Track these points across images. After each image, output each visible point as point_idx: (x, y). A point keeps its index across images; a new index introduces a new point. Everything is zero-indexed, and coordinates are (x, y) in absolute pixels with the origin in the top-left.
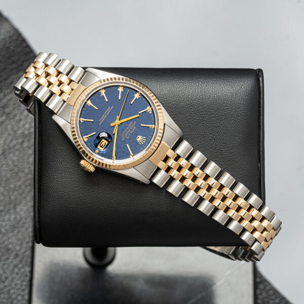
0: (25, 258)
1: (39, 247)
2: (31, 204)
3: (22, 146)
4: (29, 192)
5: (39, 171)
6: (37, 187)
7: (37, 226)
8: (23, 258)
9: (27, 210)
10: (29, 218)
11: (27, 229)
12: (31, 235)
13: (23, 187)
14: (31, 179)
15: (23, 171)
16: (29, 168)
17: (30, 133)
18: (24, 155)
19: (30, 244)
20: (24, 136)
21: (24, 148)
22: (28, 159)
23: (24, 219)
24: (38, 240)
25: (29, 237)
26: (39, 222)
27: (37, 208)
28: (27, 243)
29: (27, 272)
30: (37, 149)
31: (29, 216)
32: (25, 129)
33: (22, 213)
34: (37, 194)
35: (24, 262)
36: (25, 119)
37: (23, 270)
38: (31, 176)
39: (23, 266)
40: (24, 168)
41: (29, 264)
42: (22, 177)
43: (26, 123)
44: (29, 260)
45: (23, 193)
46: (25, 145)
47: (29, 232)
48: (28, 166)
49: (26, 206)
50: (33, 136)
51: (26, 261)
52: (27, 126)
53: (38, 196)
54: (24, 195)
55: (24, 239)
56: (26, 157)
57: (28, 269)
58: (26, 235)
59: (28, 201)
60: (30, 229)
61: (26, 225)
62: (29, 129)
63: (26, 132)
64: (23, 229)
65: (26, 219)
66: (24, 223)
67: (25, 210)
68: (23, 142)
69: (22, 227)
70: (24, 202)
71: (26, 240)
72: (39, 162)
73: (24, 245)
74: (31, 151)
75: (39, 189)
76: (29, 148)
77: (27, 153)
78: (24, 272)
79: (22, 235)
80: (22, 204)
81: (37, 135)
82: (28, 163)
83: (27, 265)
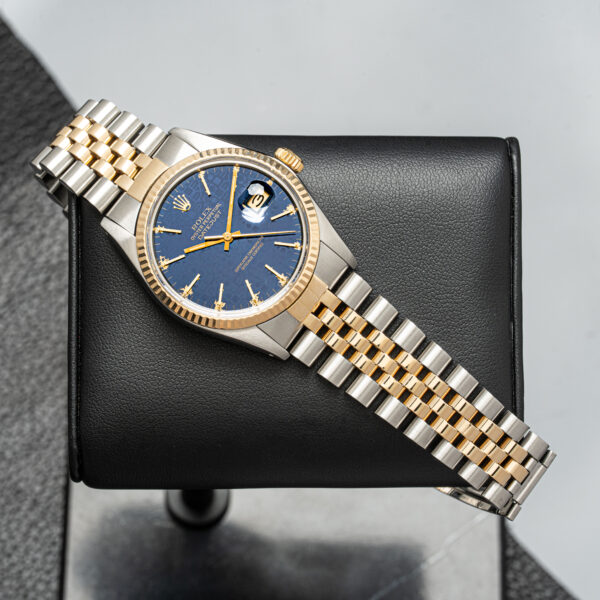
0: (52, 509)
1: (79, 489)
2: (63, 401)
3: (45, 289)
4: (60, 378)
5: (78, 339)
6: (74, 371)
7: (75, 447)
8: (48, 508)
9: (56, 414)
10: (59, 429)
11: (55, 451)
12: (63, 462)
13: (48, 368)
14: (63, 352)
15: (48, 338)
16: (60, 331)
17: (61, 263)
18: (51, 305)
19: (62, 482)
20: (50, 268)
21: (50, 292)
22: (57, 313)
23: (49, 431)
24: (77, 475)
25: (59, 467)
26: (79, 439)
27: (74, 412)
28: (56, 478)
29: (55, 535)
30: (74, 296)
31: (59, 426)
32: (52, 254)
33: (46, 420)
34: (74, 385)
35: (49, 515)
36: (53, 235)
37: (47, 532)
38: (63, 347)
39: (48, 523)
40: (51, 332)
41: (59, 520)
42: (47, 348)
43: (55, 242)
44: (60, 513)
45: (48, 379)
46: (52, 285)
47: (59, 458)
48: (58, 328)
49: (53, 406)
50: (67, 269)
51: (54, 514)
52: (56, 249)
53: (77, 388)
54: (50, 384)
55: (51, 470)
56: (53, 311)
57: (57, 530)
58: (53, 463)
59: (57, 397)
60: (62, 452)
61: (55, 444)
62: (59, 255)
63: (54, 261)
64: (49, 452)
65: (53, 431)
66: (50, 440)
67: (52, 413)
68: (48, 280)
69: (47, 447)
70: (50, 398)
71: (54, 473)
72: (77, 322)
73: (51, 483)
74: (63, 299)
75: (79, 374)
76: (59, 291)
77: (56, 302)
78: (49, 536)
79: (46, 462)
80: (46, 402)
81: (74, 269)
82: (58, 321)
83: (55, 522)
